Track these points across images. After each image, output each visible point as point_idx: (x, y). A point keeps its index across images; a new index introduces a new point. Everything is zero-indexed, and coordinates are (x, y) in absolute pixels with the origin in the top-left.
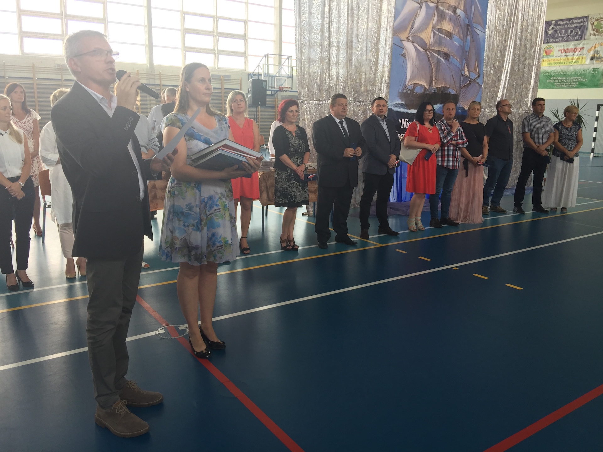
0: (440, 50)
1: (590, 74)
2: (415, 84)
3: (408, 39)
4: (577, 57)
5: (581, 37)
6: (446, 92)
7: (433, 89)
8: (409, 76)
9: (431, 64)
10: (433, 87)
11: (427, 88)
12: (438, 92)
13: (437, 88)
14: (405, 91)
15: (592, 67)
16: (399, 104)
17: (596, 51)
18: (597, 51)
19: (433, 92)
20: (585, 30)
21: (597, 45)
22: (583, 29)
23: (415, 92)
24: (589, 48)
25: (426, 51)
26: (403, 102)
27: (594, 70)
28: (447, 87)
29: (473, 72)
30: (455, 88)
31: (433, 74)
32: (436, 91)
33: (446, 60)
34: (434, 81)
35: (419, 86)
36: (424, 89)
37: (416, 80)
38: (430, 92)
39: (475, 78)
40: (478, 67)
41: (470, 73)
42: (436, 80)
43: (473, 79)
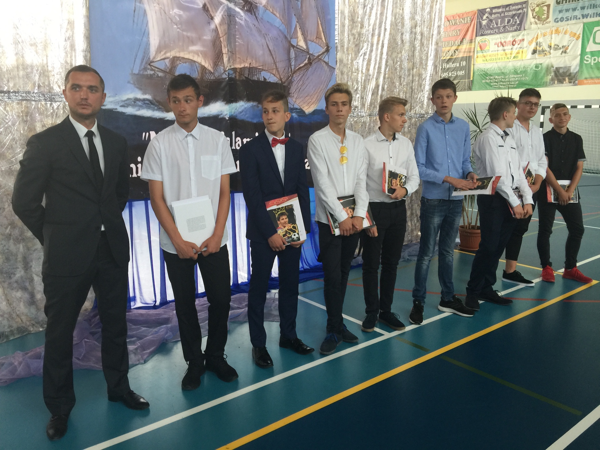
1: (532, 72)
2: (174, 57)
4: (517, 51)
5: (520, 27)
6: (255, 78)
7: (225, 71)
8: (154, 41)
9: (212, 18)
10: (224, 67)
11: (210, 68)
12: (238, 78)
13: (235, 70)
14: (150, 72)
15: (535, 62)
16: (136, 100)
17: (538, 43)
18: (540, 43)
19: (224, 76)
20: (525, 19)
21: (539, 35)
22: (522, 17)
24: (530, 39)
26: (148, 97)
27: (537, 67)
28: (256, 68)
29: (315, 42)
30: (277, 72)
31: (221, 41)
32: (233, 76)
33: (249, 14)
34: (224, 55)
35: (186, 63)
36: (199, 69)
37: (175, 50)
38: (219, 76)
39: (320, 53)
40: (323, 32)
41: (309, 44)
42: (229, 53)
43: (315, 56)
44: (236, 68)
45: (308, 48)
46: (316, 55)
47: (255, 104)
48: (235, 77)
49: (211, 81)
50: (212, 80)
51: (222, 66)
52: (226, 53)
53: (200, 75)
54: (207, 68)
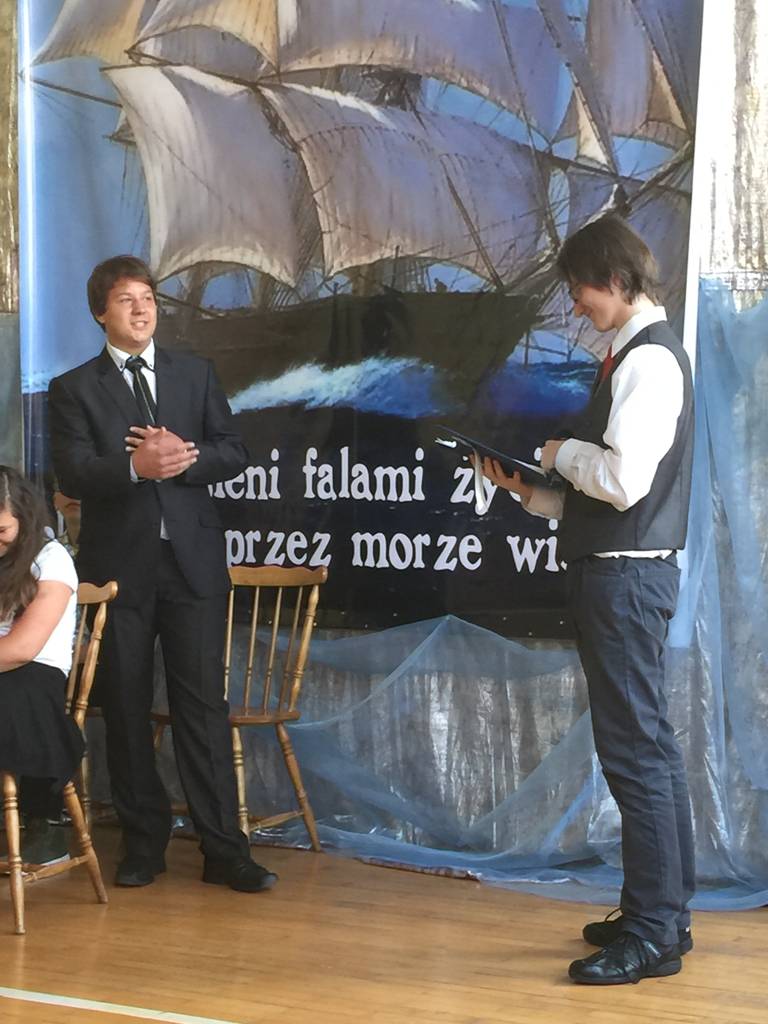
0: (352, 61)
2: (199, 264)
3: (135, 55)
7: (327, 278)
8: (159, 234)
9: (296, 148)
11: (285, 278)
12: (361, 294)
13: (354, 272)
19: (324, 293)
23: (205, 304)
25: (253, 87)
28: (413, 259)
29: (640, 138)
30: (480, 259)
31: (314, 200)
32: (349, 290)
33: (397, 110)
34: (324, 235)
35: (224, 273)
36: (256, 284)
37: (203, 246)
38: (309, 296)
39: (661, 170)
40: (676, 96)
41: (617, 147)
42: (340, 229)
43: (643, 182)
44: (358, 268)
45: (613, 160)
46: (647, 177)
47: (413, 362)
48: (354, 291)
49: (289, 309)
50: (290, 307)
51: (319, 267)
52: (330, 232)
53: (258, 298)
54: (277, 278)
